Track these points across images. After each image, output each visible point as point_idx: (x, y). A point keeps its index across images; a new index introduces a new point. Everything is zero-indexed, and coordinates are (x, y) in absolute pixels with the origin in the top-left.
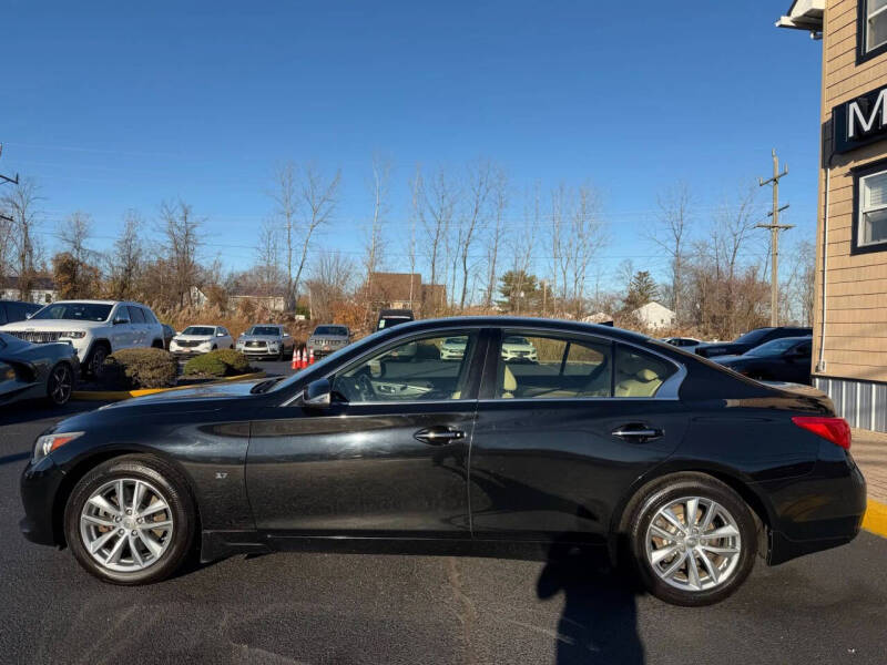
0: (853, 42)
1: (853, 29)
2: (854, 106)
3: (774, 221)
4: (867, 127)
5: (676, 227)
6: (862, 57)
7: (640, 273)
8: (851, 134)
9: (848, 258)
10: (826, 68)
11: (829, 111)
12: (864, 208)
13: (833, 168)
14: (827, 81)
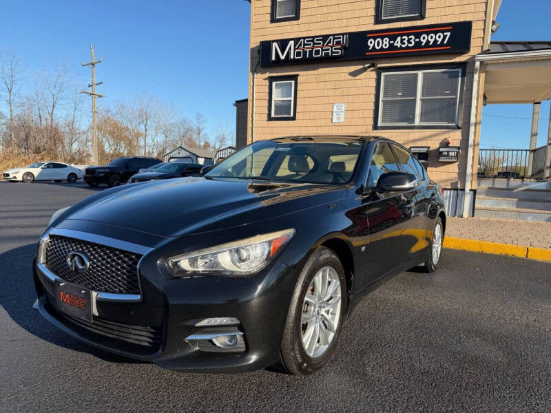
2: (275, 44)
3: (94, 91)
4: (282, 57)
5: (8, 82)
6: (274, 20)
8: (273, 58)
9: (266, 122)
10: (253, 19)
11: (255, 42)
12: (274, 98)
13: (257, 74)
14: (253, 26)
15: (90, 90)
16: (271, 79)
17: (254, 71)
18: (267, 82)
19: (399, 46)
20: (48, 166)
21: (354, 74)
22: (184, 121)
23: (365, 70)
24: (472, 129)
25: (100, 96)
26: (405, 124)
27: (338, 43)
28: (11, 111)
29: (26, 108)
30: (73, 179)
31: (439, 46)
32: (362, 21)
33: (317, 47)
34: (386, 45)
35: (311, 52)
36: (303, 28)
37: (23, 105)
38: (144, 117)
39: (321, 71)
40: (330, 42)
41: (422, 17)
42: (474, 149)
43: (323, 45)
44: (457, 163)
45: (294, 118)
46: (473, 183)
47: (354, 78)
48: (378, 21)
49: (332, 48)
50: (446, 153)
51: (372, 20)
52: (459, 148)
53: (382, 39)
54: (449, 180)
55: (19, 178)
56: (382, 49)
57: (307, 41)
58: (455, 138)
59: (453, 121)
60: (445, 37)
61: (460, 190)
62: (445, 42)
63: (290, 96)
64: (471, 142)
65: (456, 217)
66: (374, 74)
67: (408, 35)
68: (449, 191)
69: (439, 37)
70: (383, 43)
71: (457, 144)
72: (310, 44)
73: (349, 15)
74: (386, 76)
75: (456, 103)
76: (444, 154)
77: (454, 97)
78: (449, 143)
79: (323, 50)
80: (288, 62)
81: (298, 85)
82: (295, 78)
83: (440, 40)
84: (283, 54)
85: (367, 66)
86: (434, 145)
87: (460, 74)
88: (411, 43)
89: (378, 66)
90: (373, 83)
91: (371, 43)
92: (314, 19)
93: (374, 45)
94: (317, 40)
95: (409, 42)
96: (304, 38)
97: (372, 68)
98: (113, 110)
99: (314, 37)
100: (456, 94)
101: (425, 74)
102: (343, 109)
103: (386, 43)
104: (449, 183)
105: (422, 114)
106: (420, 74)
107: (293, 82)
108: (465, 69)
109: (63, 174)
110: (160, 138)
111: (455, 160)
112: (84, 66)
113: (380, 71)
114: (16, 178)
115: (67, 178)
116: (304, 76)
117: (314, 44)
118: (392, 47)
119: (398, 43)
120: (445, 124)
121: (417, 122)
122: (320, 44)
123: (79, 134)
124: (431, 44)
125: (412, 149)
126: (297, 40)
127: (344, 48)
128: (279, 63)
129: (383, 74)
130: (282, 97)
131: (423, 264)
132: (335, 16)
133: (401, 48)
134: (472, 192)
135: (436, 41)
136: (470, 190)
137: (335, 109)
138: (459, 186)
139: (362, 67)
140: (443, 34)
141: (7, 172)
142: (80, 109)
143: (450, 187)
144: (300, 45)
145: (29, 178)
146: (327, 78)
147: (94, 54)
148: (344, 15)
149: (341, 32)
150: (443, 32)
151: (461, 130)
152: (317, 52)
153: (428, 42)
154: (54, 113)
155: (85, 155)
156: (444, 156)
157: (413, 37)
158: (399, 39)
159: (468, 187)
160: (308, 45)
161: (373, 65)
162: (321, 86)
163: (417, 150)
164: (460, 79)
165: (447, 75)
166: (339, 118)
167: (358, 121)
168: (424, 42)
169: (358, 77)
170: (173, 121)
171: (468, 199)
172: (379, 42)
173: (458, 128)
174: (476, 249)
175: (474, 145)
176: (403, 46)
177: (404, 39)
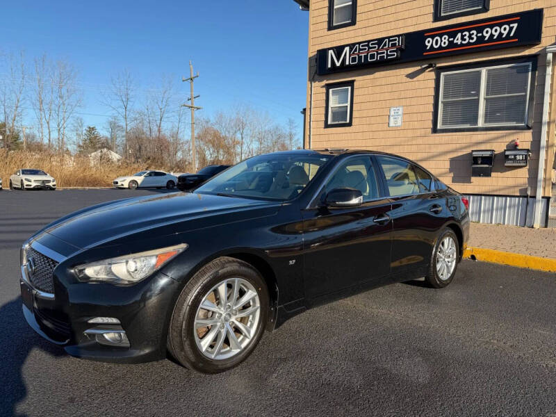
0: (326, 18)
1: (326, 11)
2: (331, 52)
3: (192, 104)
4: (338, 64)
5: (124, 100)
6: (331, 28)
7: (90, 128)
8: (329, 66)
9: (323, 129)
10: (312, 28)
11: (312, 51)
12: (331, 104)
13: (315, 82)
14: (311, 35)
15: (189, 103)
16: (328, 86)
17: (312, 79)
18: (324, 90)
19: (459, 43)
20: (150, 175)
21: (411, 76)
22: (277, 128)
23: (423, 71)
24: (545, 129)
25: (198, 109)
26: (468, 126)
27: (394, 45)
28: (127, 125)
29: (138, 121)
30: (171, 186)
31: (505, 39)
32: (421, 20)
33: (372, 51)
34: (445, 43)
35: (366, 57)
36: (360, 32)
37: (136, 119)
38: (240, 126)
39: (377, 74)
40: (385, 45)
41: (486, 9)
42: (547, 151)
43: (378, 49)
44: (528, 167)
45: (350, 124)
46: (546, 189)
47: (410, 80)
48: (437, 18)
49: (387, 50)
50: (513, 157)
51: (431, 18)
52: (528, 150)
53: (441, 36)
54: (517, 186)
55: (126, 186)
56: (441, 47)
57: (362, 46)
58: (524, 139)
59: (522, 120)
60: (511, 29)
61: (531, 197)
62: (512, 35)
63: (347, 102)
64: (543, 143)
65: (526, 228)
66: (432, 75)
67: (469, 30)
68: (517, 199)
69: (505, 29)
70: (441, 41)
71: (528, 146)
72: (365, 49)
73: (406, 15)
74: (445, 76)
75: (525, 101)
76: (510, 157)
77: (524, 94)
78: (517, 145)
79: (378, 54)
80: (344, 69)
81: (355, 90)
82: (351, 83)
83: (505, 33)
84: (338, 61)
85: (424, 66)
86: (499, 147)
87: (530, 68)
88: (473, 39)
89: (438, 65)
90: (432, 84)
91: (429, 43)
92: (371, 22)
93: (432, 45)
94: (372, 44)
95: (470, 37)
96: (359, 43)
97: (431, 69)
98: (212, 120)
99: (369, 41)
100: (526, 91)
101: (489, 71)
102: (400, 112)
103: (445, 41)
104: (518, 189)
105: (486, 115)
106: (484, 71)
107: (350, 88)
108: (537, 62)
109: (162, 182)
110: (255, 146)
111: (524, 164)
112: (184, 81)
113: (439, 71)
114: (122, 185)
115: (165, 185)
116: (361, 81)
117: (369, 48)
118: (451, 44)
119: (458, 40)
120: (514, 124)
121: (481, 123)
122: (375, 47)
123: (182, 143)
124: (495, 37)
125: (474, 153)
126: (352, 46)
127: (399, 49)
128: (335, 70)
129: (442, 74)
130: (339, 103)
131: (423, 279)
132: (391, 18)
133: (462, 45)
134: (545, 200)
135: (501, 34)
136: (543, 197)
137: (392, 113)
138: (529, 193)
139: (419, 68)
140: (509, 25)
141: (116, 180)
142: (183, 121)
143: (518, 194)
144: (356, 50)
145: (134, 185)
146: (384, 81)
147: (192, 70)
148: (400, 16)
149: (398, 33)
150: (508, 23)
151: (531, 131)
152: (373, 56)
153: (492, 35)
154: (162, 125)
155: (187, 163)
156: (511, 159)
157: (475, 32)
158: (459, 35)
159: (540, 193)
160: (362, 49)
161: (430, 66)
162: (377, 89)
163: (480, 154)
164: (530, 73)
165: (515, 70)
166: (396, 122)
167: (417, 125)
168: (487, 36)
169: (415, 79)
170: (266, 128)
171: (539, 208)
172: (437, 40)
173: (528, 128)
174: (521, 264)
175: (547, 147)
176: (464, 42)
177: (465, 35)
